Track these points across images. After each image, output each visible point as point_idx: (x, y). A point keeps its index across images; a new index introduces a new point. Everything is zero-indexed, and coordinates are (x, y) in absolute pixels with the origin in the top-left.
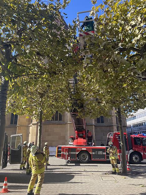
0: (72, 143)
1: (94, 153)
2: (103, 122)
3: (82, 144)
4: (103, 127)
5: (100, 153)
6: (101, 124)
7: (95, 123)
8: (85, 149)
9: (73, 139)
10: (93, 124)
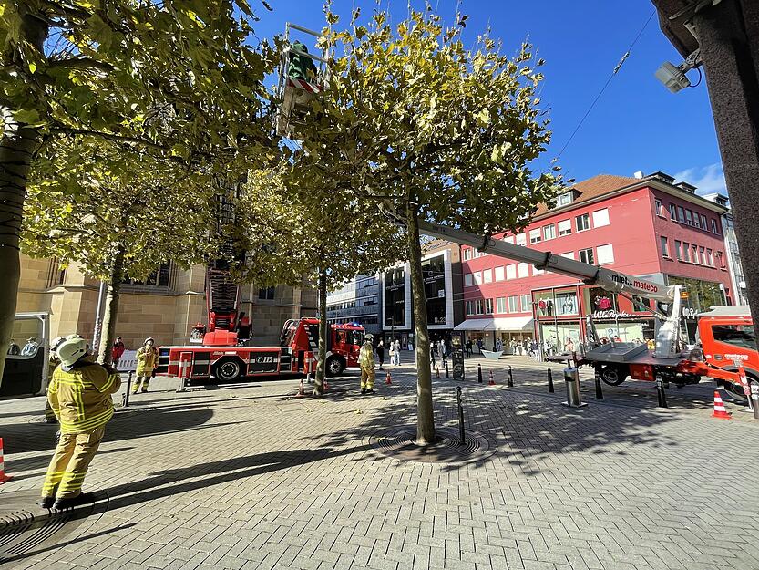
0: (200, 341)
1: (253, 361)
2: (271, 297)
3: (227, 343)
4: (271, 308)
5: (268, 360)
6: (266, 301)
7: (254, 298)
8: (235, 353)
9: (202, 331)
10: (251, 299)
